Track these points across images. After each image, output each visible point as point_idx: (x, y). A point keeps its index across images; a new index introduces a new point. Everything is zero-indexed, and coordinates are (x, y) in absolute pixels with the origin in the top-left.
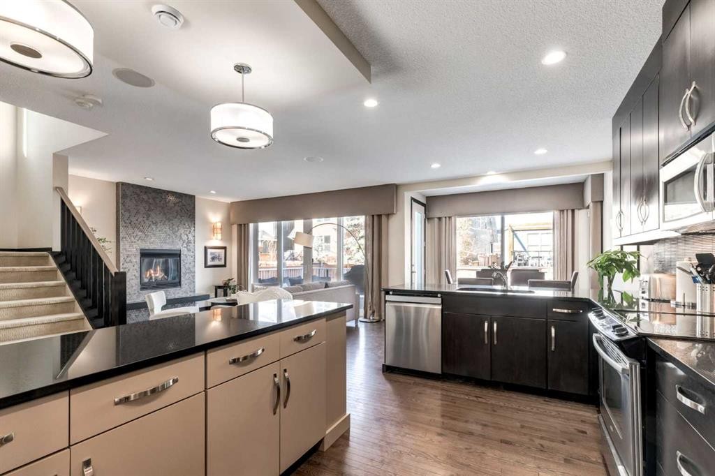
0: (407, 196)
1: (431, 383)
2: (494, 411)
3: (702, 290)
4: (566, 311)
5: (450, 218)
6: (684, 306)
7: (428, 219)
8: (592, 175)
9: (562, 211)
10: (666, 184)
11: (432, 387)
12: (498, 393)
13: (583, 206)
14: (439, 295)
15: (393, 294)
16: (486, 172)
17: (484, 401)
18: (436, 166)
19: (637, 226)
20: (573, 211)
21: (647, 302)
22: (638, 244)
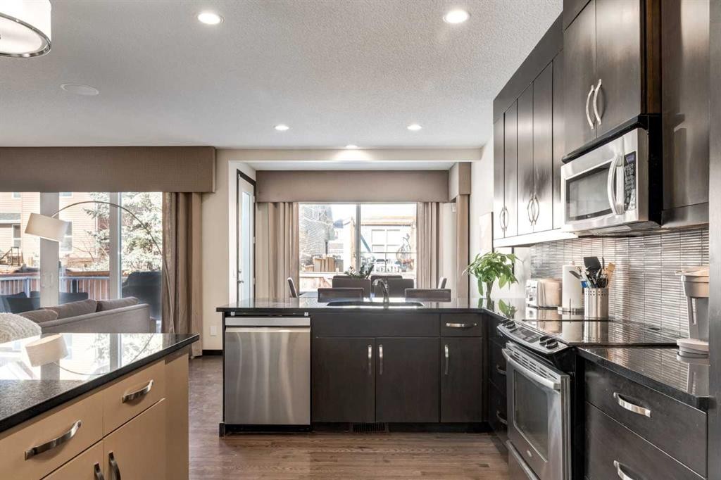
0: (232, 167)
1: (297, 439)
2: (387, 461)
3: (590, 295)
4: (458, 325)
5: (290, 203)
6: (570, 312)
7: (259, 203)
8: (460, 163)
9: (426, 203)
10: (569, 182)
11: (300, 446)
12: (385, 438)
13: (448, 199)
14: (306, 314)
15: (236, 316)
16: (345, 146)
17: (371, 451)
18: (282, 128)
19: (525, 226)
20: (438, 204)
21: (535, 311)
22: (513, 247)
